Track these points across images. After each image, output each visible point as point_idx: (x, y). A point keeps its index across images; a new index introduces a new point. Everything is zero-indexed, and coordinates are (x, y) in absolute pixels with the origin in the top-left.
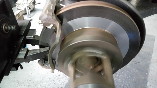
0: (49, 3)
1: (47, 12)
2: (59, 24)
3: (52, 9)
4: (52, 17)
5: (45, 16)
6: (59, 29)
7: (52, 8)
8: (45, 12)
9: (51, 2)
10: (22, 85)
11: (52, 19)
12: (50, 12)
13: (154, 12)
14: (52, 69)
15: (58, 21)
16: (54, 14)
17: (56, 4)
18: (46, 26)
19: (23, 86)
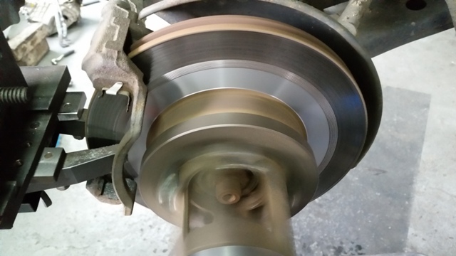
0: (110, 20)
1: (104, 50)
2: (139, 81)
3: (118, 39)
4: (117, 64)
5: (99, 61)
6: (138, 97)
7: (118, 36)
8: (99, 50)
9: (114, 18)
10: (48, 246)
11: (118, 69)
12: (111, 47)
13: (413, 34)
14: (125, 204)
15: (136, 73)
16: (123, 55)
17: (129, 23)
18: (103, 89)
19: (52, 248)
